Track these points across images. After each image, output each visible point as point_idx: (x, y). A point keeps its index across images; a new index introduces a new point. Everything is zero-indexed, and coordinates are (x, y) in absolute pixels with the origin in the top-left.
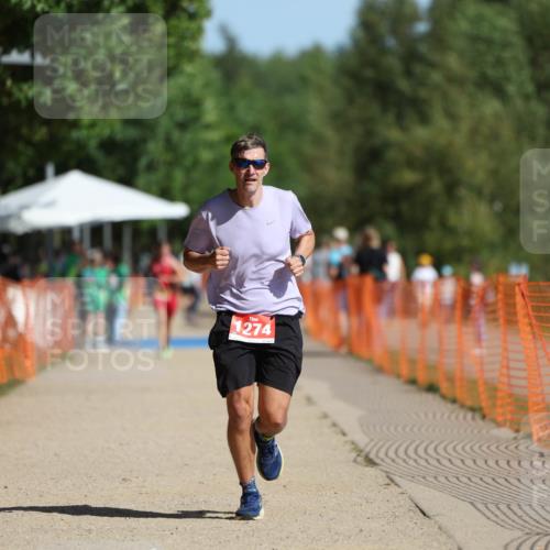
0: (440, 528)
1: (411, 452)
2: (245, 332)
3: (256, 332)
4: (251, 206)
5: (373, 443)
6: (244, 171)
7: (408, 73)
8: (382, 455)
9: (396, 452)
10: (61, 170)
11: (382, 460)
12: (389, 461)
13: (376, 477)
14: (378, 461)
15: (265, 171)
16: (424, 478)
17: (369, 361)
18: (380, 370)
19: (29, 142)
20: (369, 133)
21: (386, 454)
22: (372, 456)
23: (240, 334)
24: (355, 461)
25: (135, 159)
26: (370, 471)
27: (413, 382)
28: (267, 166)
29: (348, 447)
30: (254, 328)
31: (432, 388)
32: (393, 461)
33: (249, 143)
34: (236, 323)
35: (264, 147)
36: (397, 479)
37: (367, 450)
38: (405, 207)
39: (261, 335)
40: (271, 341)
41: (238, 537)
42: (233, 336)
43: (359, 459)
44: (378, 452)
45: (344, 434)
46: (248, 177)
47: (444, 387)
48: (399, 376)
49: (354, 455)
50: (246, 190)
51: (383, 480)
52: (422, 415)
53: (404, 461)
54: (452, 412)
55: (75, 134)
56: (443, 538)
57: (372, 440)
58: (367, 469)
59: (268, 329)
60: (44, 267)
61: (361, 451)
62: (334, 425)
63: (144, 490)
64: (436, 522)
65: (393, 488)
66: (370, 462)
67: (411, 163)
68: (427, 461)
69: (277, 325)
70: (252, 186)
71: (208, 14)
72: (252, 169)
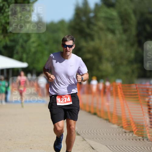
2: (62, 102)
3: (65, 101)
11: (81, 134)
16: (93, 139)
30: (64, 100)
32: (84, 134)
34: (58, 99)
39: (67, 102)
40: (71, 103)
42: (58, 104)
46: (67, 51)
51: (82, 139)
58: (77, 136)
65: (84, 142)
72: (68, 48)
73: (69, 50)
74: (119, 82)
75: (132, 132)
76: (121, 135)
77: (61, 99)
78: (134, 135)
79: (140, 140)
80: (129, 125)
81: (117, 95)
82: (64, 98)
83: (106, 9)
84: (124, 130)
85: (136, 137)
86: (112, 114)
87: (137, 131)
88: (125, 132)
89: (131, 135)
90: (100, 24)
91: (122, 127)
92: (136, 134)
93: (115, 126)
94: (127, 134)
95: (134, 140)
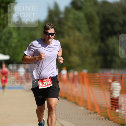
40: (52, 85)
74: (85, 71)
75: (96, 113)
76: (86, 115)
77: (43, 83)
78: (98, 116)
79: (102, 119)
80: (93, 107)
81: (83, 82)
82: (45, 82)
83: (74, 11)
84: (89, 111)
85: (99, 117)
86: (79, 98)
87: (100, 112)
88: (90, 113)
89: (95, 115)
90: (70, 24)
91: (88, 109)
92: (99, 114)
93: (82, 108)
94: (92, 115)
95: (98, 120)
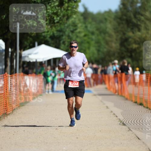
0: (143, 143)
1: (135, 122)
2: (72, 85)
3: (75, 85)
4: (74, 56)
5: (125, 119)
6: (72, 49)
7: (135, 17)
8: (127, 122)
9: (131, 122)
10: (39, 44)
11: (127, 124)
12: (129, 124)
13: (126, 129)
14: (126, 124)
15: (77, 49)
16: (139, 129)
17: (124, 97)
18: (127, 99)
19: (31, 36)
20: (124, 34)
21: (128, 122)
22: (124, 123)
23: (71, 85)
24: (120, 124)
25: (60, 41)
26: (124, 127)
27: (136, 102)
28: (78, 48)
29: (118, 120)
30: (74, 84)
31: (141, 104)
32: (130, 124)
33: (73, 42)
34: (70, 83)
35: (77, 43)
36: (131, 129)
37: (123, 121)
38: (133, 54)
39: (76, 85)
40: (78, 86)
41: (87, 145)
42: (69, 86)
43: (121, 124)
44: (126, 122)
45: (117, 117)
46: (73, 50)
47: (144, 104)
48: (132, 101)
49: (120, 122)
50: (73, 53)
51: (127, 129)
52: (139, 112)
53: (133, 124)
54: (147, 111)
55: (43, 34)
56: (144, 146)
57: (125, 118)
58: (123, 126)
59: (77, 84)
60: (35, 71)
61: (121, 121)
62: (114, 114)
63: (62, 132)
64: (142, 141)
65: (130, 132)
66: (124, 124)
67: (135, 42)
68: (139, 124)
69: (79, 83)
70: (74, 52)
71: (80, 1)
72: (74, 48)
73: (75, 50)
